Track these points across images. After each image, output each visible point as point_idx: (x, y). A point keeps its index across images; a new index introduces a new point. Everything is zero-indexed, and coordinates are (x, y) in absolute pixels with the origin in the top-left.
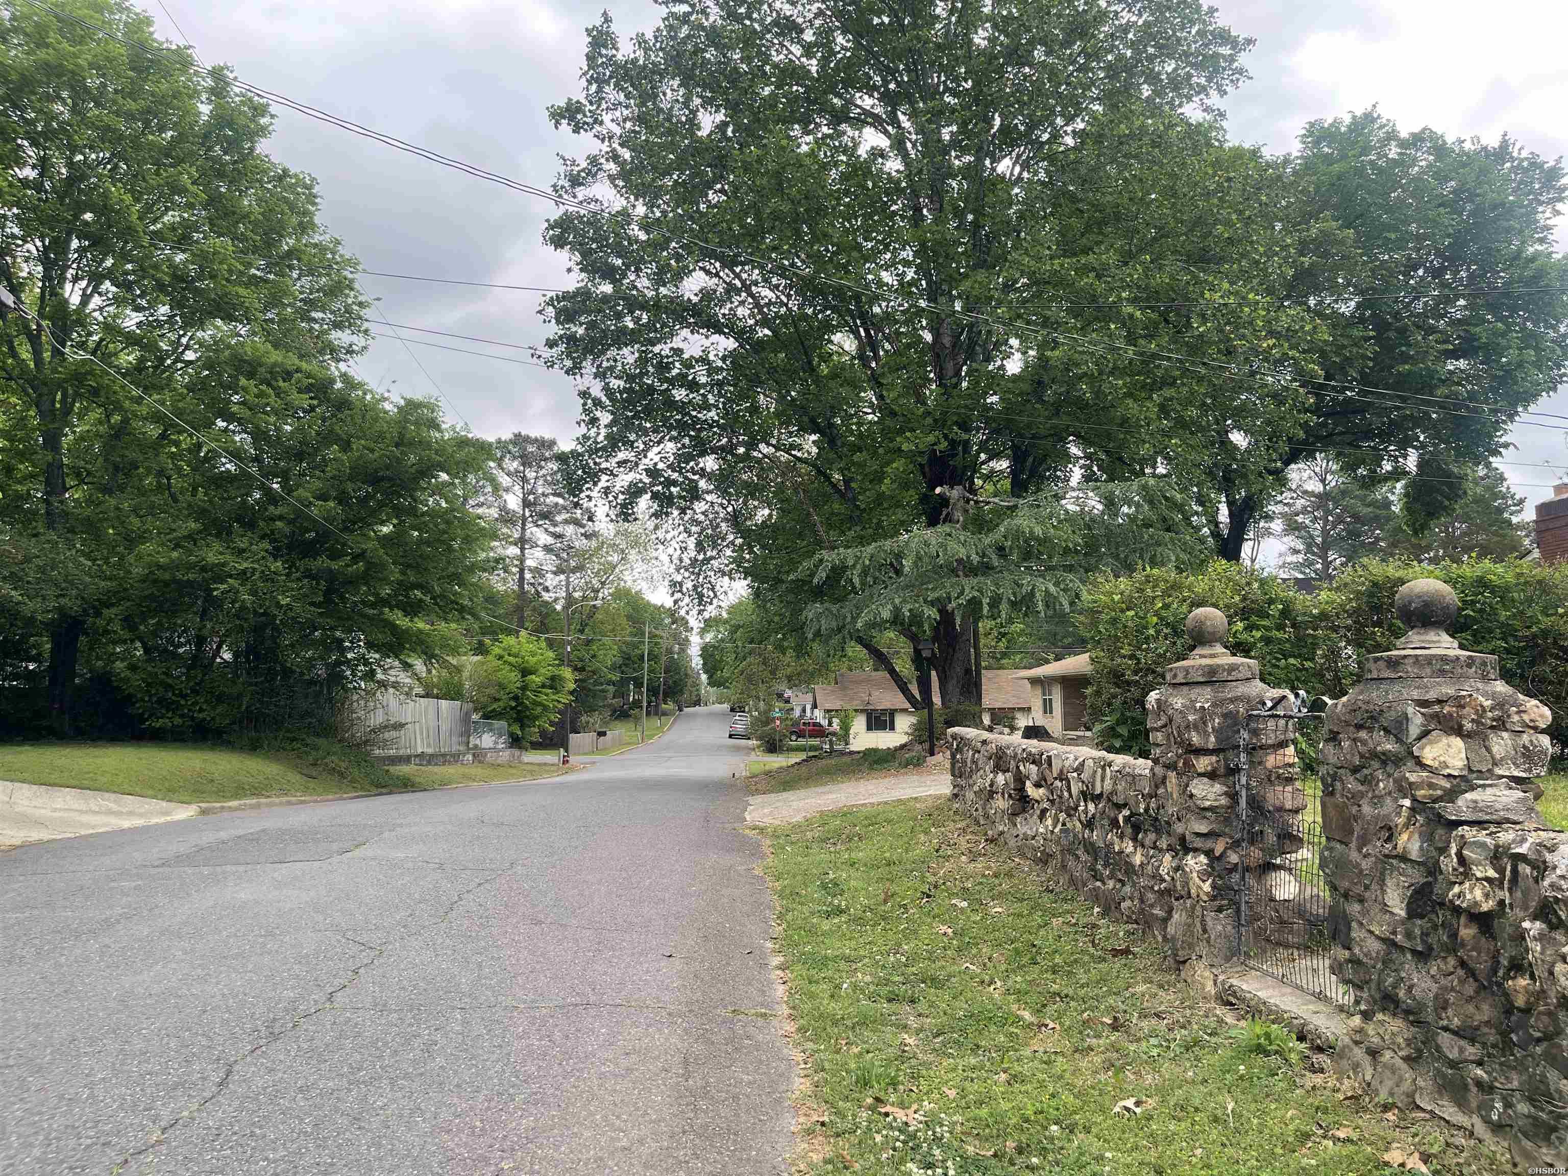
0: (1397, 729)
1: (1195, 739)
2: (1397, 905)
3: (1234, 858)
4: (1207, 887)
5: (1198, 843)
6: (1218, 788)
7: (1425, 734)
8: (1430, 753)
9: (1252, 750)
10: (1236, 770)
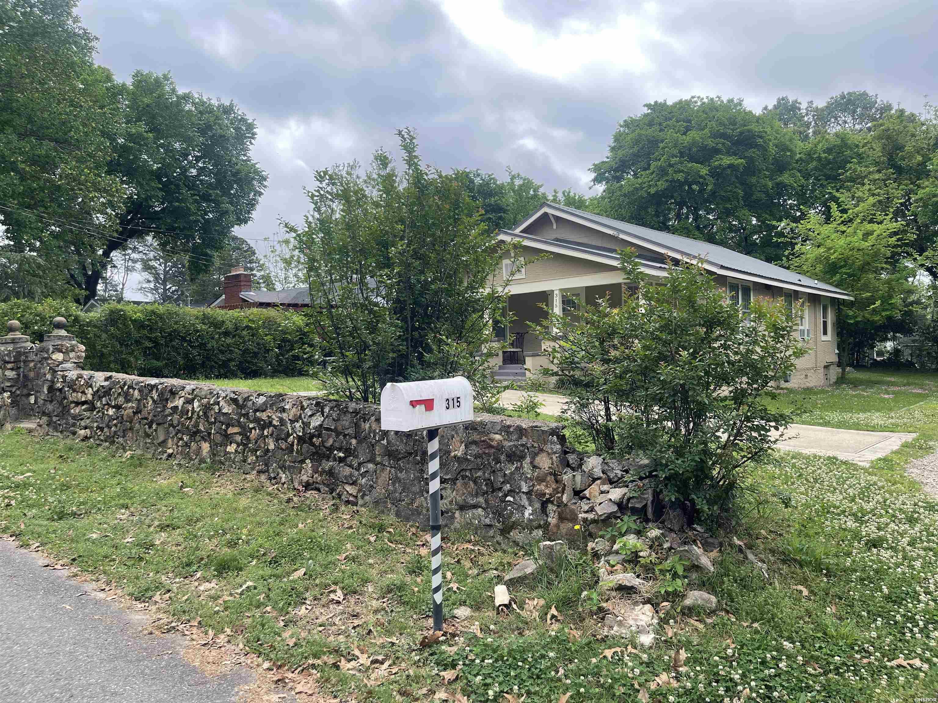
0: (47, 351)
1: (7, 359)
2: (45, 390)
3: (18, 392)
4: (9, 401)
5: (7, 389)
6: (14, 373)
7: (53, 352)
8: (54, 357)
9: (25, 362)
10: (20, 368)
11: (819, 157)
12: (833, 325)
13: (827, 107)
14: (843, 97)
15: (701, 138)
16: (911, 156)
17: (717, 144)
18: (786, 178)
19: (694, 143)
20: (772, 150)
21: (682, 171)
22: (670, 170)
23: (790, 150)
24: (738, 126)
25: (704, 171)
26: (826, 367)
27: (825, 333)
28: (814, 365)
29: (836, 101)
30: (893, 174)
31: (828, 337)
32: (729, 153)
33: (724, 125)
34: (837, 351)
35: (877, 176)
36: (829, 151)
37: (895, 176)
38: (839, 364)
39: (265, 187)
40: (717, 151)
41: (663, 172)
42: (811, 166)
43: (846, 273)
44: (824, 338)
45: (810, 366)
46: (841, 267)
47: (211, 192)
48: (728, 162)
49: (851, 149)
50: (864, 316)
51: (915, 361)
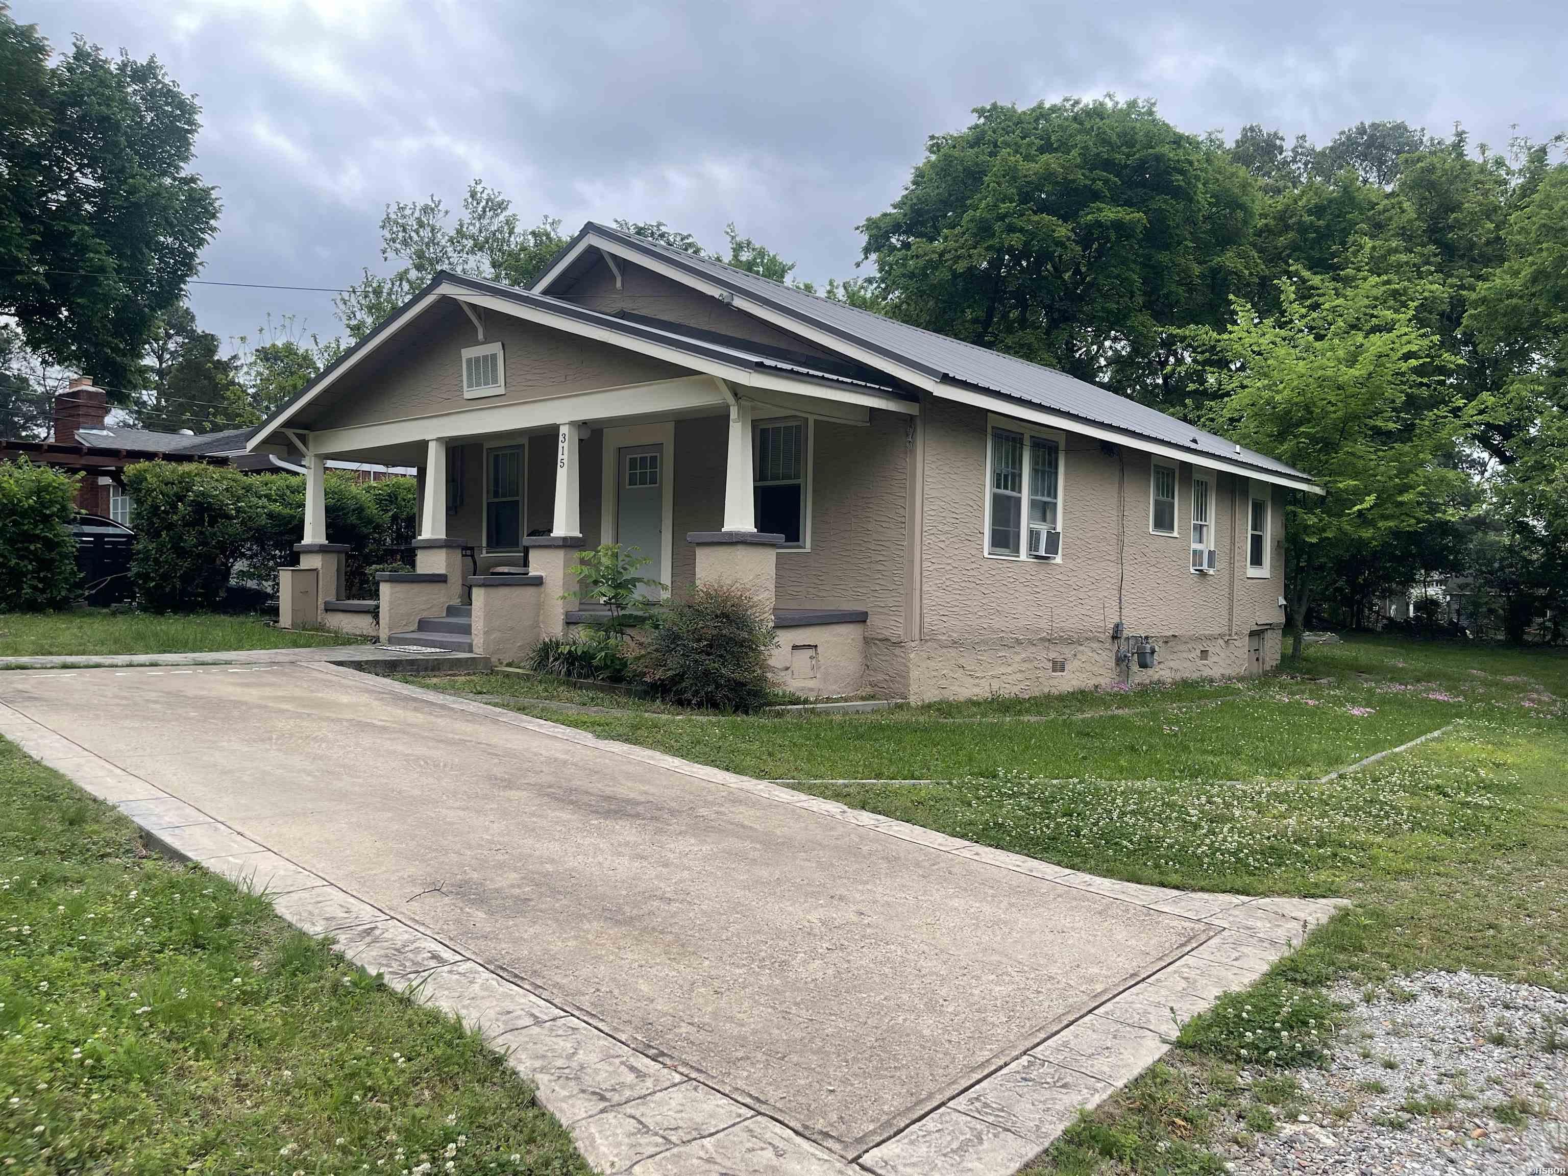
11: (1299, 223)
12: (1278, 546)
13: (1332, 148)
14: (1362, 131)
15: (1063, 167)
16: (1474, 222)
17: (1094, 180)
18: (1229, 259)
19: (1048, 176)
20: (1202, 198)
21: (1021, 230)
22: (998, 226)
23: (1242, 207)
24: (1138, 146)
25: (1063, 231)
26: (1256, 634)
27: (1257, 560)
28: (1225, 630)
29: (1349, 138)
30: (1436, 255)
31: (1264, 571)
32: (1115, 200)
33: (1110, 143)
34: (1282, 601)
35: (1403, 258)
36: (1318, 211)
37: (1439, 259)
38: (1289, 627)
39: (213, 229)
40: (1096, 196)
41: (984, 230)
42: (1282, 241)
43: (1306, 435)
44: (1252, 572)
45: (1217, 631)
46: (1300, 423)
47: (73, 228)
48: (1112, 216)
49: (1361, 211)
50: (1340, 529)
51: (1464, 623)
